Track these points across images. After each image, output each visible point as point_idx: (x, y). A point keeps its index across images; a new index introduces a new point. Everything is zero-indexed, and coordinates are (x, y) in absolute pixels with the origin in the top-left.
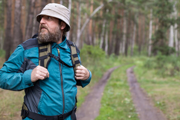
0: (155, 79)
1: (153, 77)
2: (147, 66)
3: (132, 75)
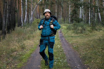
0: (73, 35)
1: (72, 34)
2: (69, 29)
3: (61, 33)
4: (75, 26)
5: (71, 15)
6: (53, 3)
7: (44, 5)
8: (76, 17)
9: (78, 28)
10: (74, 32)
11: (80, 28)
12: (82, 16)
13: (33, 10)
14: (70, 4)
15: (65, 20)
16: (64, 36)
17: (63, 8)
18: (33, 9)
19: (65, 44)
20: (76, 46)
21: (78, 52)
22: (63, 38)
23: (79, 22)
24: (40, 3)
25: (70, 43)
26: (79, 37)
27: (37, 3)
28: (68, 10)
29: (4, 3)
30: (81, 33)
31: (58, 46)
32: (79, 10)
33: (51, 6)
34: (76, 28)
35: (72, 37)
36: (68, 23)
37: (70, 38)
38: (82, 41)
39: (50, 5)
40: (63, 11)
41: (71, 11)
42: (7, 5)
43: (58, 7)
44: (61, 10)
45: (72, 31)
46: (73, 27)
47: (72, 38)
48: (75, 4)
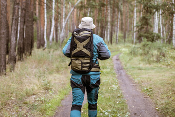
0: (141, 65)
1: (140, 64)
2: (133, 53)
3: (118, 62)
4: (147, 49)
5: (137, 27)
6: (103, 5)
7: (87, 8)
8: (147, 31)
9: (150, 52)
10: (143, 60)
11: (155, 52)
12: (159, 30)
13: (65, 18)
14: (136, 6)
15: (127, 36)
16: (124, 67)
17: (121, 14)
18: (66, 15)
19: (127, 82)
20: (149, 87)
21: (153, 99)
22: (122, 71)
23: (153, 40)
24: (80, 5)
25: (136, 81)
26: (153, 69)
27: (73, 5)
28: (132, 17)
29: (14, 5)
30: (158, 61)
31: (113, 86)
32: (154, 18)
33: (100, 10)
34: (148, 52)
35: (140, 69)
36: (133, 42)
37: (137, 71)
38: (160, 78)
39: (98, 7)
40: (122, 20)
41: (138, 19)
42: (19, 9)
43: (114, 12)
44: (118, 18)
45: (139, 58)
46: (141, 51)
47: (140, 71)
48: (145, 6)
